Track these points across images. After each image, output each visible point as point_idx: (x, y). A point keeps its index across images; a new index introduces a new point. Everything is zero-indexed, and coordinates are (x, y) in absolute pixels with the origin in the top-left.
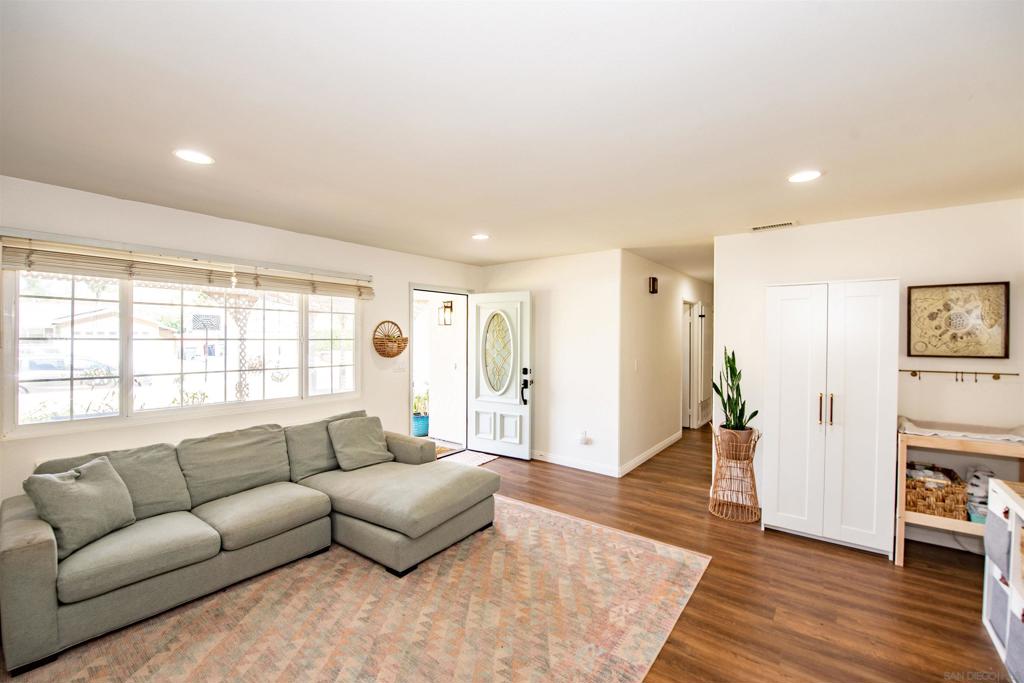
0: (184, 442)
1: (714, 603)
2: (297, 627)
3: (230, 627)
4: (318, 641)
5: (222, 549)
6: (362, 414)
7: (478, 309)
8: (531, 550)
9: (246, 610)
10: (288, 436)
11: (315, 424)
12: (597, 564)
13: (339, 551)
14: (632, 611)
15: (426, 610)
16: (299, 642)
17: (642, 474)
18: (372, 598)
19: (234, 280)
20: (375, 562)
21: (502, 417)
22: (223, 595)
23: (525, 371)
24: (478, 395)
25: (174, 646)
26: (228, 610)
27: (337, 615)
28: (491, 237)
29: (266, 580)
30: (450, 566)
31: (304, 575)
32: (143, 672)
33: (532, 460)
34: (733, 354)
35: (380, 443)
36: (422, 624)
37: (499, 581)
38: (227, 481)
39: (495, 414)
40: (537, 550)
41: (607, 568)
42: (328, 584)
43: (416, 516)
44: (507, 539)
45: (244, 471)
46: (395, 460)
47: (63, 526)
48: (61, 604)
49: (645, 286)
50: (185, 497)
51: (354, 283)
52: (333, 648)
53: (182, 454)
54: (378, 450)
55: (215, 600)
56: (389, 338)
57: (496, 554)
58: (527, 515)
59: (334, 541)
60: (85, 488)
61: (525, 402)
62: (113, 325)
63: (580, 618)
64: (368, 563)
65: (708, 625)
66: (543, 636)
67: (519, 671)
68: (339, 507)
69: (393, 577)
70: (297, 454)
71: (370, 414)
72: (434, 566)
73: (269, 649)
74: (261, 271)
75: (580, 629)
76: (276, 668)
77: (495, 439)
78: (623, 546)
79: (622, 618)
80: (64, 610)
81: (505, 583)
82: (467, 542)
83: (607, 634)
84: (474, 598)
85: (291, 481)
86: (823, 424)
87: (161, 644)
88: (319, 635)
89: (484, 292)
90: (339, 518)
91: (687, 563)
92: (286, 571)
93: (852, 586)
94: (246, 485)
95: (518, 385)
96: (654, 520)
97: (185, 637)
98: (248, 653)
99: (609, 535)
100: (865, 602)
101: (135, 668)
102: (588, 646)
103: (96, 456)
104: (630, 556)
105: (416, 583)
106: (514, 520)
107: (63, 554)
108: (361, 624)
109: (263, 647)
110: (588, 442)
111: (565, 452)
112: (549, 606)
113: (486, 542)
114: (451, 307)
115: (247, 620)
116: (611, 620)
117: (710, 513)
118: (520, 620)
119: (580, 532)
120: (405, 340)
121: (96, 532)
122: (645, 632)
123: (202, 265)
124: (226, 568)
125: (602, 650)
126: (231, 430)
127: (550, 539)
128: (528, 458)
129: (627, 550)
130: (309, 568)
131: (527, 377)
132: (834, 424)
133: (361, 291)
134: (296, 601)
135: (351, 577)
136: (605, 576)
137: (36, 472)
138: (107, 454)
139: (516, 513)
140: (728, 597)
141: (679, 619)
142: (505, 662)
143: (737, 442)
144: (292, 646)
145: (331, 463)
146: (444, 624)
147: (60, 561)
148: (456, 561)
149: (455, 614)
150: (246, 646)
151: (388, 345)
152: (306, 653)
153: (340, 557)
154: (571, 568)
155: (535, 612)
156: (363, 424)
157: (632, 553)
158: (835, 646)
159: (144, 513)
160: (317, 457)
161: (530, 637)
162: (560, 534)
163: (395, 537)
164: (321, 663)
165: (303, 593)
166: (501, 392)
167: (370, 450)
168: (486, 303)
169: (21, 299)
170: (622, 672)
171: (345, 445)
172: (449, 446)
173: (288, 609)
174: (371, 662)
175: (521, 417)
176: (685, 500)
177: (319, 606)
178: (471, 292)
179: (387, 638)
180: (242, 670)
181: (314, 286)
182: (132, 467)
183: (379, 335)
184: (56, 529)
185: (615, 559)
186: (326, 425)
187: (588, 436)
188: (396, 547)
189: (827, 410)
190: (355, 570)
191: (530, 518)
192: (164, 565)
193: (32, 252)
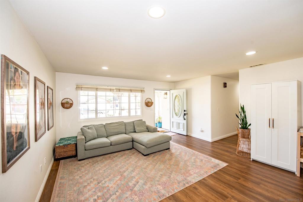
0: (106, 124)
1: (222, 174)
2: (123, 161)
3: (111, 159)
4: (126, 164)
5: (111, 145)
6: (142, 120)
7: (172, 94)
8: (177, 155)
9: (115, 157)
10: (125, 124)
11: (131, 122)
12: (193, 161)
13: (134, 150)
14: (196, 171)
15: (148, 163)
16: (122, 164)
17: (220, 142)
18: (138, 159)
19: (115, 90)
20: (140, 153)
21: (179, 123)
22: (111, 154)
23: (185, 111)
24: (173, 117)
25: (102, 161)
26: (111, 157)
27: (130, 161)
28: (171, 76)
29: (119, 153)
30: (156, 156)
31: (126, 153)
32: (97, 164)
33: (187, 135)
34: (243, 106)
35: (145, 127)
36: (146, 165)
37: (166, 160)
38: (113, 132)
39: (177, 122)
40: (178, 155)
41: (195, 162)
42: (130, 155)
43: (148, 143)
44: (172, 152)
45: (116, 131)
46: (148, 131)
47: (86, 137)
48: (85, 150)
49: (222, 85)
50: (105, 135)
51: (140, 89)
52: (128, 166)
53: (105, 126)
54: (144, 128)
55: (110, 155)
56: (148, 102)
57: (168, 155)
58: (179, 148)
59: (133, 148)
60: (89, 131)
61: (185, 119)
62: (94, 100)
63: (182, 170)
64: (139, 153)
65: (216, 178)
66: (172, 172)
67: (163, 177)
68: (134, 140)
69: (143, 156)
70: (127, 128)
71: (143, 120)
72: (152, 155)
73: (117, 164)
74: (120, 88)
75: (181, 172)
76: (117, 167)
77: (177, 129)
78: (202, 158)
79: (193, 172)
80: (86, 151)
81: (168, 161)
82: (162, 151)
83: (188, 174)
84: (159, 162)
85: (126, 134)
86: (271, 128)
87: (100, 160)
88: (126, 163)
89: (174, 89)
90: (134, 142)
91: (220, 164)
92: (123, 152)
93: (273, 178)
94: (117, 134)
95: (183, 115)
96: (216, 153)
97: (104, 160)
98: (114, 164)
99: (200, 155)
100: (275, 183)
101: (96, 163)
102: (181, 176)
103: (91, 125)
104: (203, 160)
105: (148, 158)
106: (175, 148)
107: (86, 142)
108: (135, 163)
109: (116, 163)
110: (202, 131)
111: (196, 134)
112: (176, 167)
113: (167, 152)
114: (167, 94)
115: (114, 159)
116: (190, 172)
117: (236, 154)
118: (168, 168)
119: (192, 153)
120: (153, 103)
121: (91, 139)
122: (197, 176)
123: (109, 88)
124: (112, 149)
125: (184, 177)
126: (114, 122)
127: (183, 154)
128: (186, 135)
129: (203, 159)
130: (127, 152)
131: (185, 112)
132: (274, 128)
133: (142, 91)
134: (124, 157)
135: (135, 155)
136: (194, 163)
137: (83, 127)
138: (93, 125)
139: (177, 147)
140: (227, 174)
141: (209, 175)
142: (161, 175)
143: (243, 133)
144: (121, 164)
145: (134, 131)
146: (151, 166)
147: (85, 143)
148: (158, 155)
149: (154, 164)
150: (113, 163)
151: (149, 104)
152: (123, 166)
153: (134, 151)
154: (185, 161)
155: (172, 167)
156: (141, 122)
157: (204, 160)
158: (255, 190)
159: (99, 137)
160: (131, 129)
161: (169, 171)
162: (186, 153)
163: (144, 147)
164: (125, 168)
165: (125, 156)
166: (179, 116)
167: (143, 129)
168: (175, 92)
169: (81, 96)
170: (187, 182)
171: (137, 127)
172: (166, 130)
173: (122, 158)
174: (134, 169)
175: (184, 123)
176: (229, 150)
177: (127, 159)
178: (171, 90)
179: (139, 166)
180: (112, 166)
181: (131, 91)
182: (97, 128)
183: (146, 101)
184: (85, 137)
185: (198, 160)
186: (133, 122)
187: (203, 129)
188: (144, 149)
189: (272, 123)
190: (136, 154)
191: (180, 149)
192: (101, 146)
193: (82, 87)
